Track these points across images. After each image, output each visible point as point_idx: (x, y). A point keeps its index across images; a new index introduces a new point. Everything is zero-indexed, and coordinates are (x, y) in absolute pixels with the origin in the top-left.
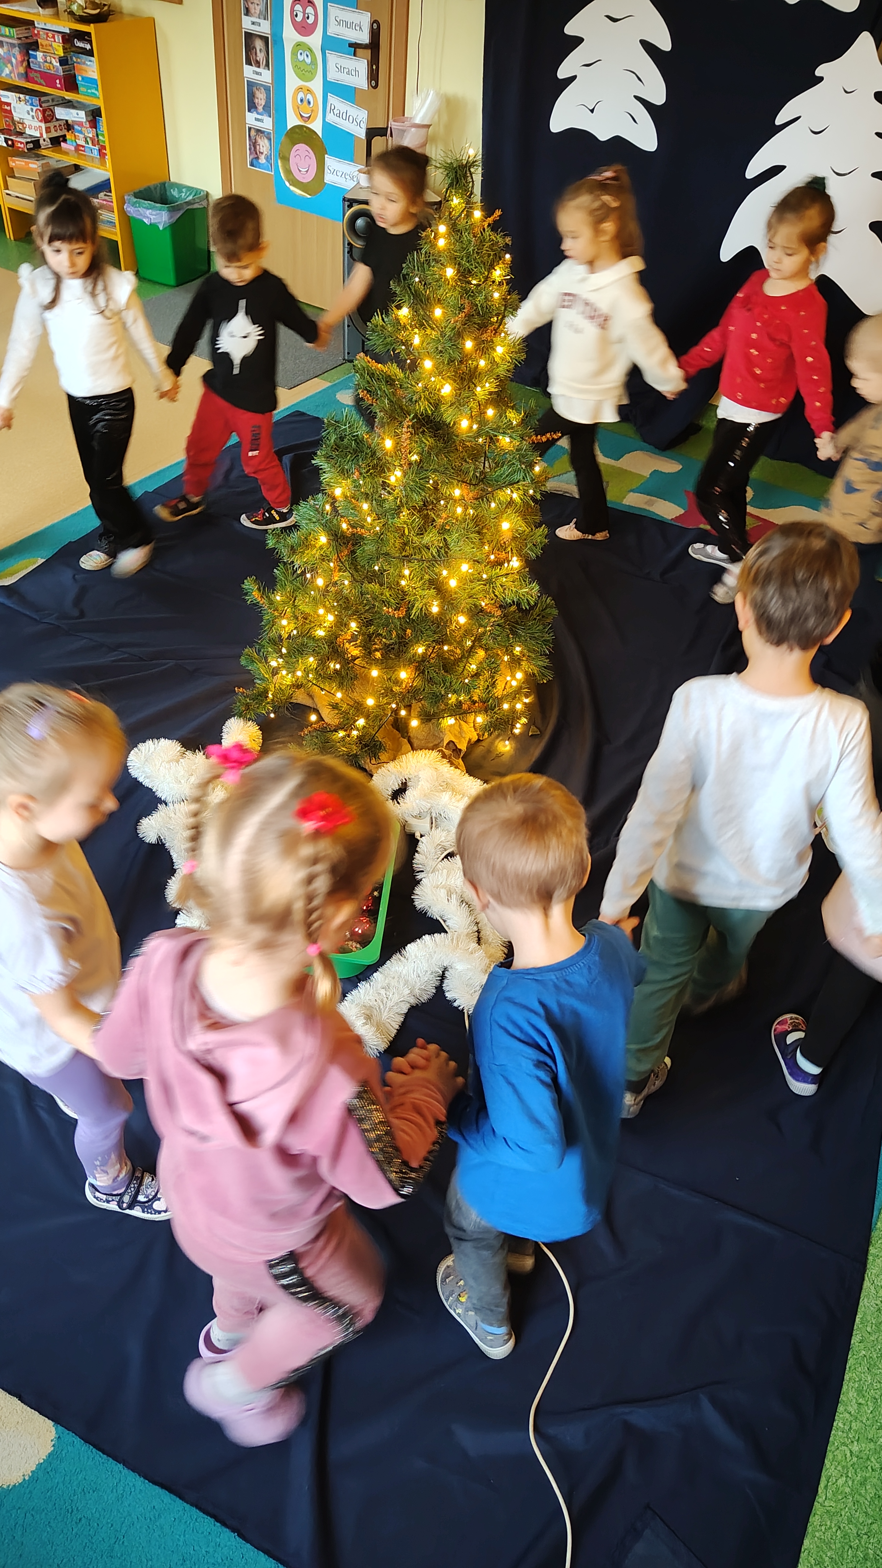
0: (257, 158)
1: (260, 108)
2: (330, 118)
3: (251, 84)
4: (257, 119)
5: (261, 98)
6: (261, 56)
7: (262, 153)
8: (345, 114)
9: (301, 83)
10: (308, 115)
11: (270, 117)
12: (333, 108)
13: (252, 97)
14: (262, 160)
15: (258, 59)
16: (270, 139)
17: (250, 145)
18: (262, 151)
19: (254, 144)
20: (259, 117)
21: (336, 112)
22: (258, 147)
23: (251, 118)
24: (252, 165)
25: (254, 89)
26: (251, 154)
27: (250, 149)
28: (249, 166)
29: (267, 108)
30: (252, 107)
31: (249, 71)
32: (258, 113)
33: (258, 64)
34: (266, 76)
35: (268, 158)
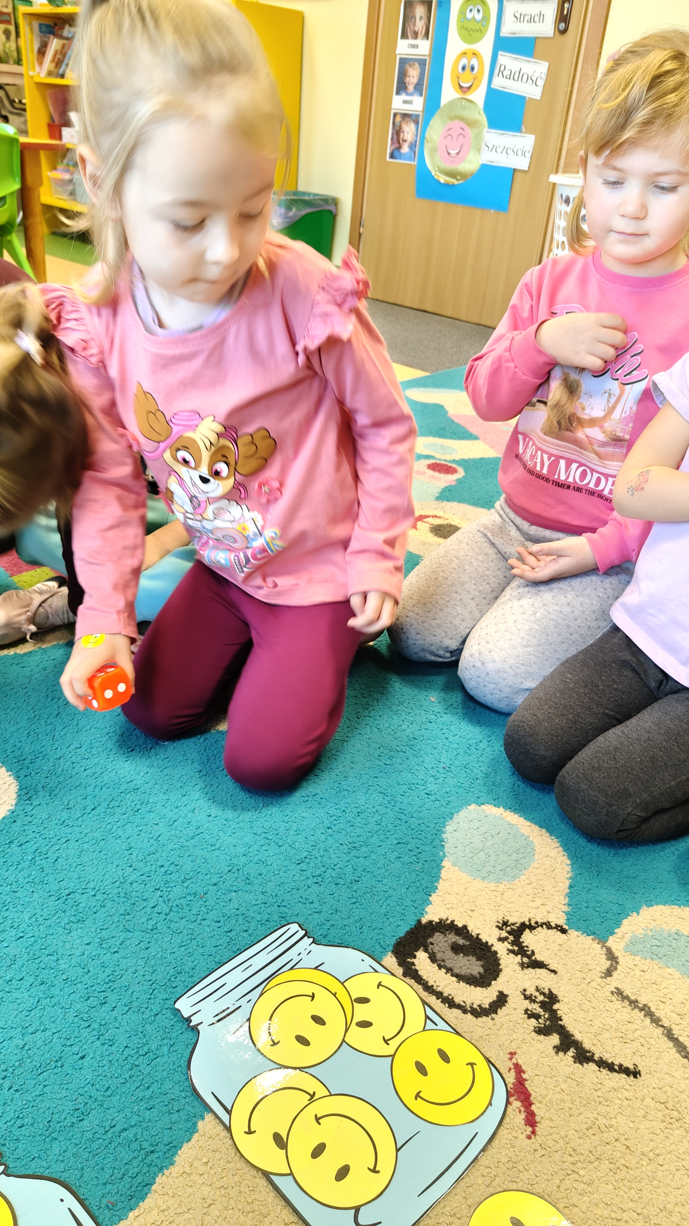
0: (400, 148)
1: (411, 88)
2: (499, 83)
3: (404, 62)
4: (405, 102)
5: (413, 74)
6: (420, 25)
7: (405, 141)
8: (517, 74)
9: (465, 47)
10: (468, 85)
11: (421, 95)
12: (502, 69)
13: (403, 74)
14: (405, 149)
15: (416, 29)
16: (417, 122)
17: (393, 134)
18: (405, 138)
19: (398, 132)
20: (408, 98)
21: (506, 73)
22: (402, 135)
23: (398, 103)
24: (392, 156)
25: (407, 66)
26: (392, 143)
27: (392, 139)
28: (388, 159)
29: (418, 88)
30: (402, 87)
31: (403, 48)
32: (408, 94)
33: (416, 35)
34: (424, 47)
35: (412, 146)
